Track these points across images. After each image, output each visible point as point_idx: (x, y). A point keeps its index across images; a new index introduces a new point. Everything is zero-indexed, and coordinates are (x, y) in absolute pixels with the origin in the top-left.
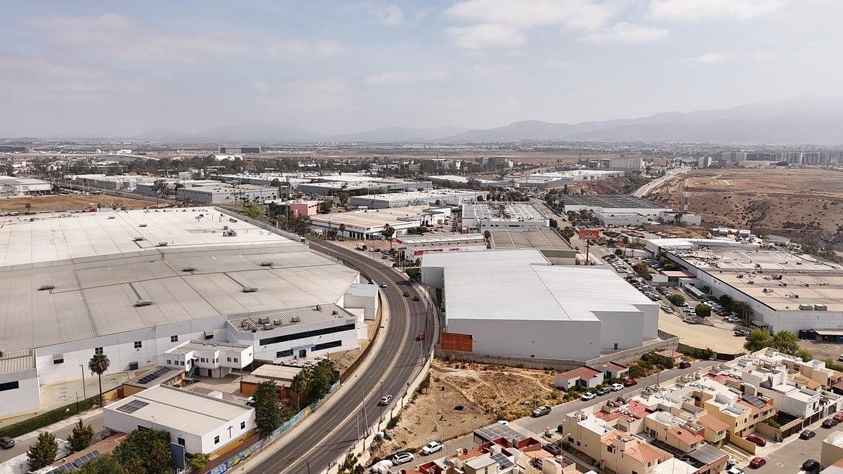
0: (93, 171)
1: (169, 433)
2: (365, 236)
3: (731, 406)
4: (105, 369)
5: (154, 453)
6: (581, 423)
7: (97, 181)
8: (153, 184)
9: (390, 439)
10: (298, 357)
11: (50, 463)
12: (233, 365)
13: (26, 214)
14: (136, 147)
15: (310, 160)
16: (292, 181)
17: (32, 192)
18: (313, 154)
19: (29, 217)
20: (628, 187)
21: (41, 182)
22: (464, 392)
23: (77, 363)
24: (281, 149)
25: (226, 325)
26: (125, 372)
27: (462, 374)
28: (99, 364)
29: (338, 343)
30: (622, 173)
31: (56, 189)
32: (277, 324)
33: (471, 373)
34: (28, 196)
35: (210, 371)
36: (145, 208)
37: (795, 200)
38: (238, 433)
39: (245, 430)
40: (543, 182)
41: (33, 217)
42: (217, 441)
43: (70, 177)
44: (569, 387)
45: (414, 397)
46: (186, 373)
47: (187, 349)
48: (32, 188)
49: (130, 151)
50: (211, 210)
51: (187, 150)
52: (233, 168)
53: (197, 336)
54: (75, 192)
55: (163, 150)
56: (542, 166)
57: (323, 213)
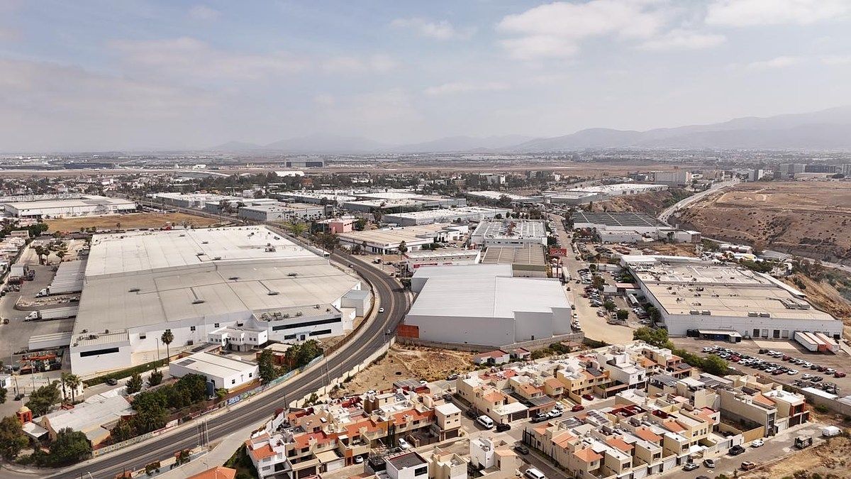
0: (170, 190)
1: (206, 377)
2: (384, 251)
3: (575, 374)
4: (171, 341)
5: (197, 385)
6: (465, 381)
7: (174, 200)
8: (218, 203)
9: (344, 388)
10: (300, 339)
11: (139, 390)
12: (253, 343)
13: (117, 232)
14: (210, 161)
15: (364, 175)
16: (339, 199)
17: (120, 211)
18: (372, 168)
19: (119, 235)
20: (668, 201)
21: (127, 201)
22: (406, 364)
23: (155, 337)
24: (343, 162)
25: (252, 317)
26: (185, 346)
27: (410, 353)
28: (167, 338)
29: (329, 331)
30: (665, 187)
31: (139, 208)
32: (286, 317)
33: (418, 353)
34: (117, 214)
35: (239, 347)
36: (209, 227)
37: (817, 216)
38: (247, 380)
39: (252, 378)
40: (577, 198)
41: (122, 235)
42: (233, 383)
43: (151, 195)
44: (482, 363)
45: (370, 366)
46: (223, 347)
47: (224, 332)
48: (120, 207)
49: (203, 166)
50: (262, 228)
51: (256, 164)
52: (292, 185)
53: (233, 324)
54: (155, 210)
55: (234, 164)
56: (589, 179)
57: (357, 230)
